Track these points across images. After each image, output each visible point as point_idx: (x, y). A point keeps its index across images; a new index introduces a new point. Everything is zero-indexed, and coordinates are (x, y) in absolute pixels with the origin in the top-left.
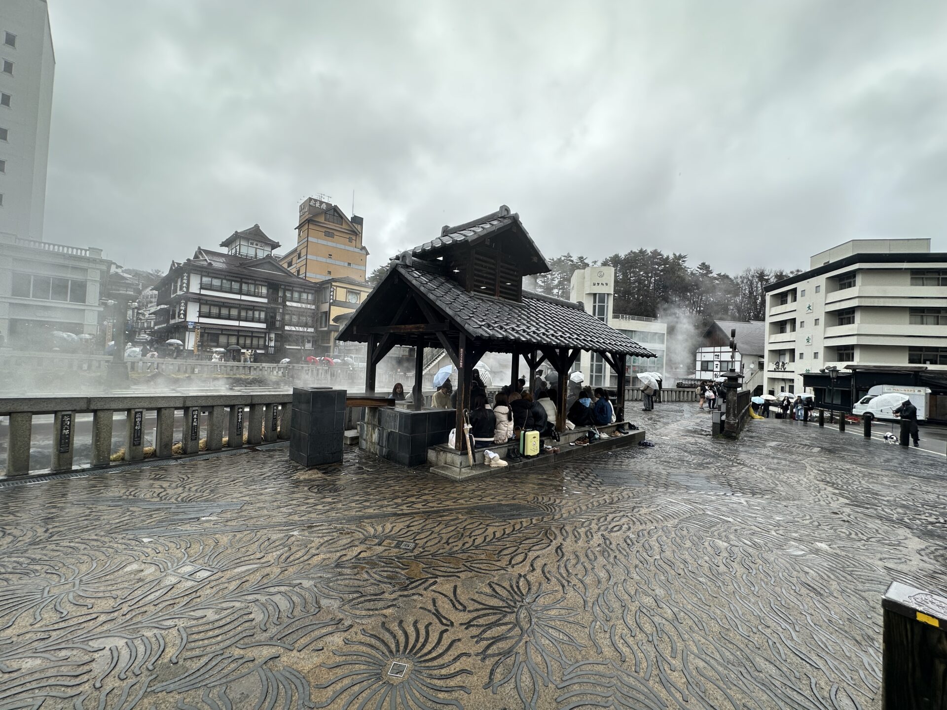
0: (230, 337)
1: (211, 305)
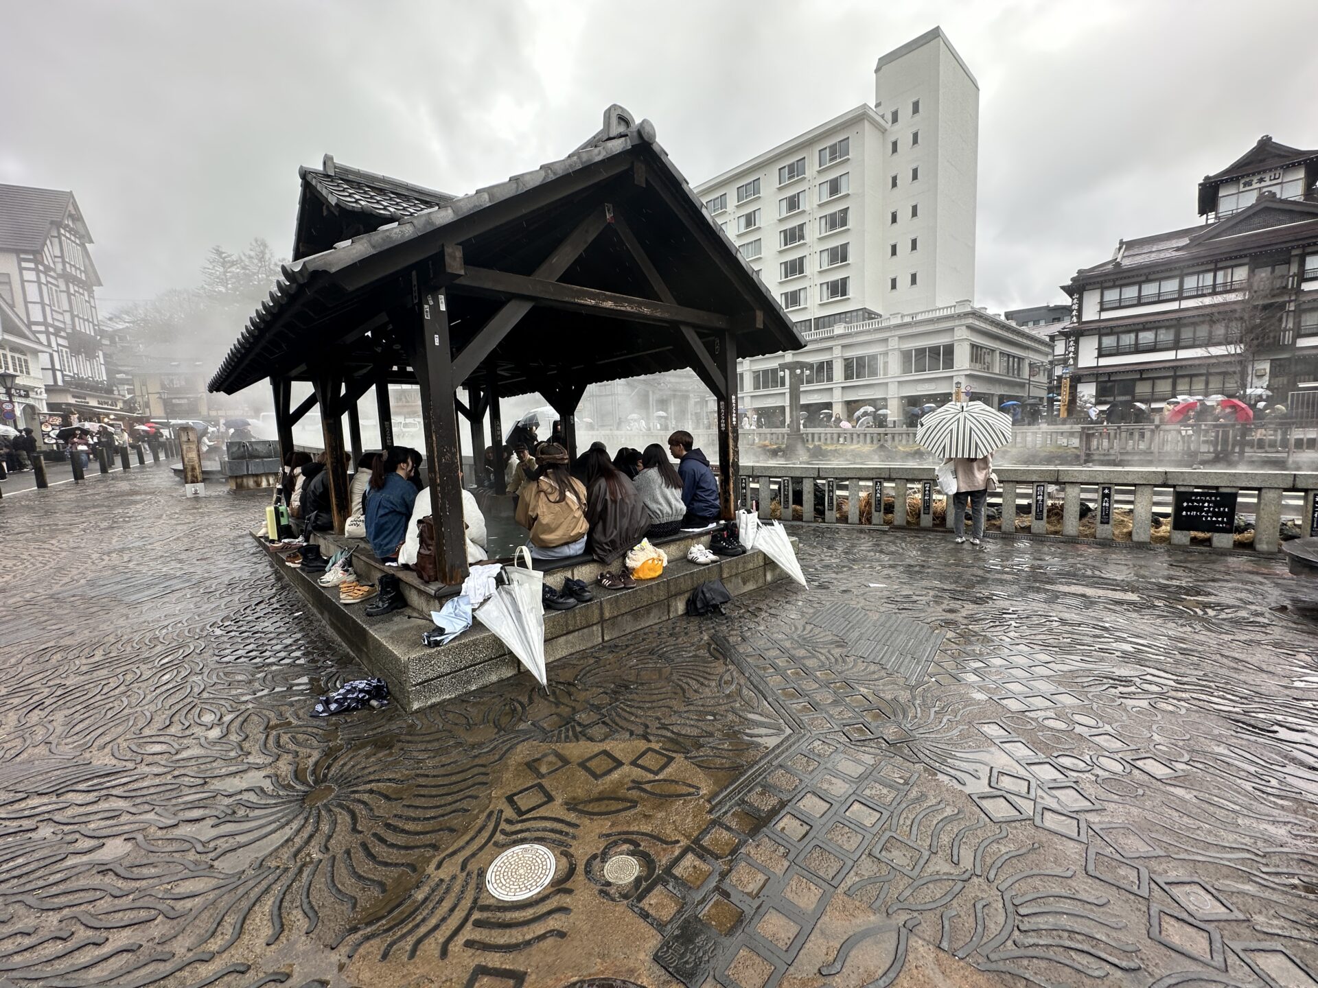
0: (1158, 382)
1: (1117, 334)
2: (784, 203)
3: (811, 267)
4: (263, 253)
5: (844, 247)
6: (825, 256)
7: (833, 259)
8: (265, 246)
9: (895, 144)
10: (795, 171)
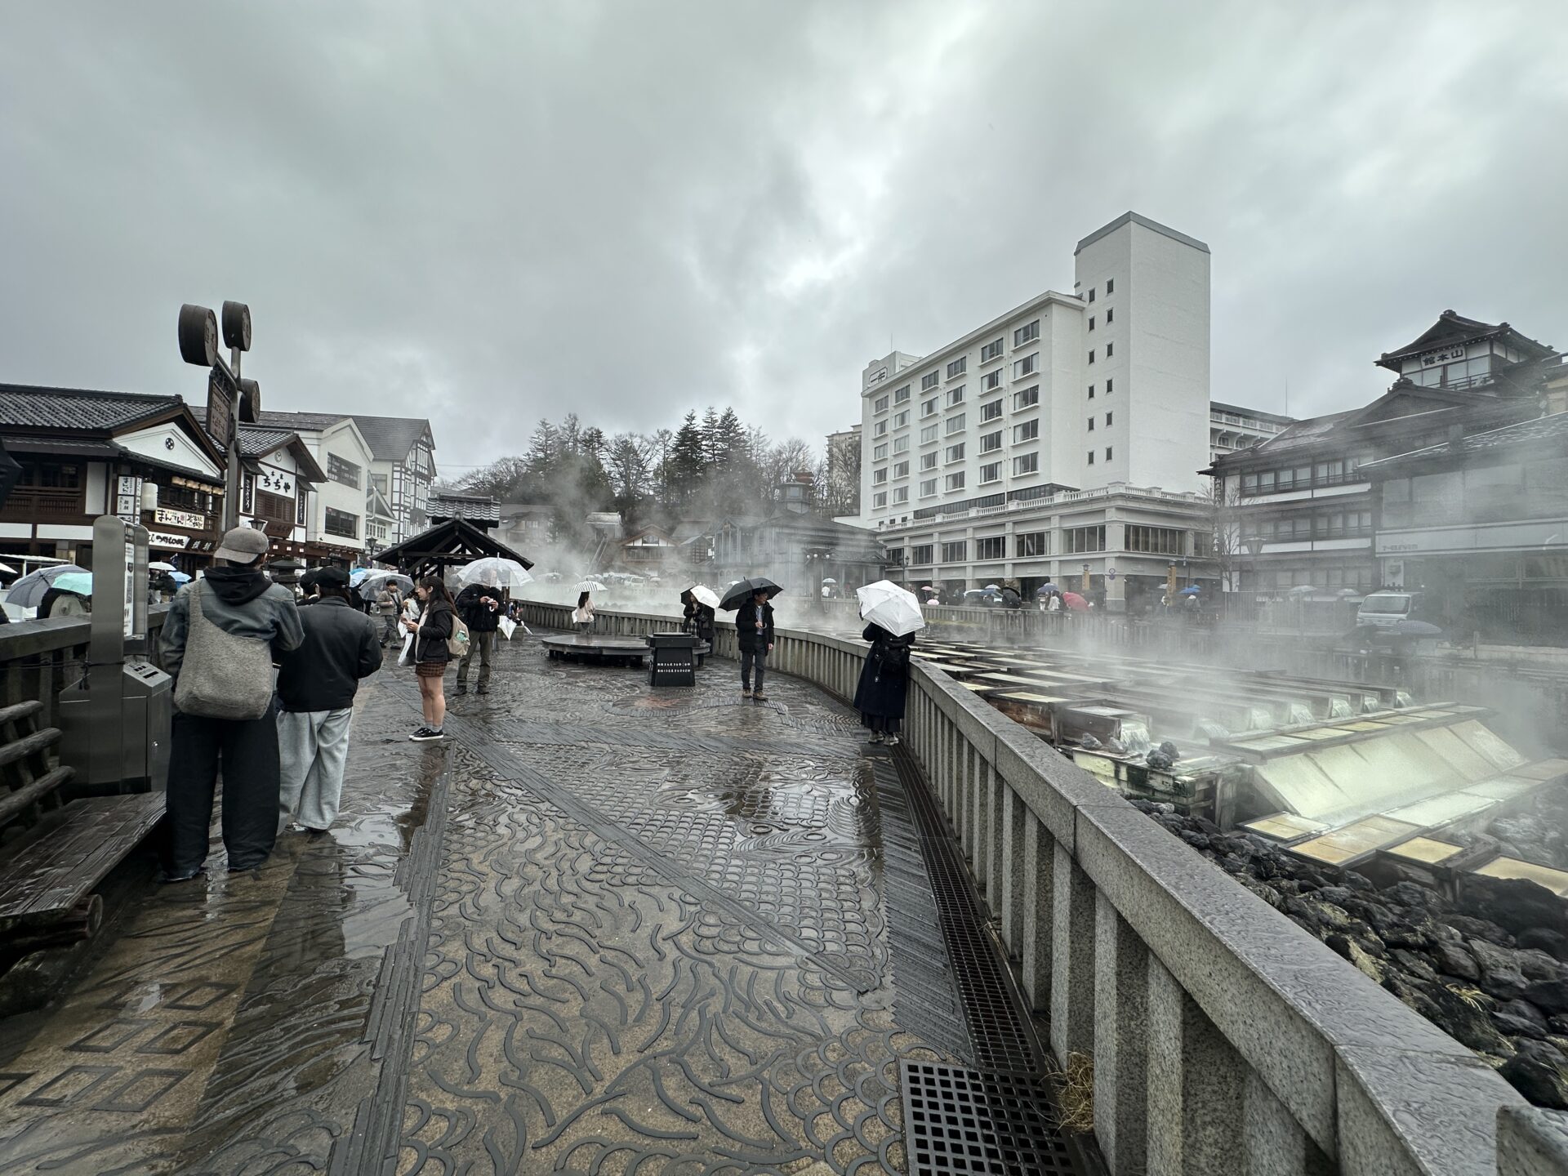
0: (1298, 575)
1: (1260, 522)
2: (986, 380)
3: (1007, 441)
5: (1035, 423)
6: (1019, 431)
7: (1025, 435)
9: (1092, 321)
10: (995, 350)
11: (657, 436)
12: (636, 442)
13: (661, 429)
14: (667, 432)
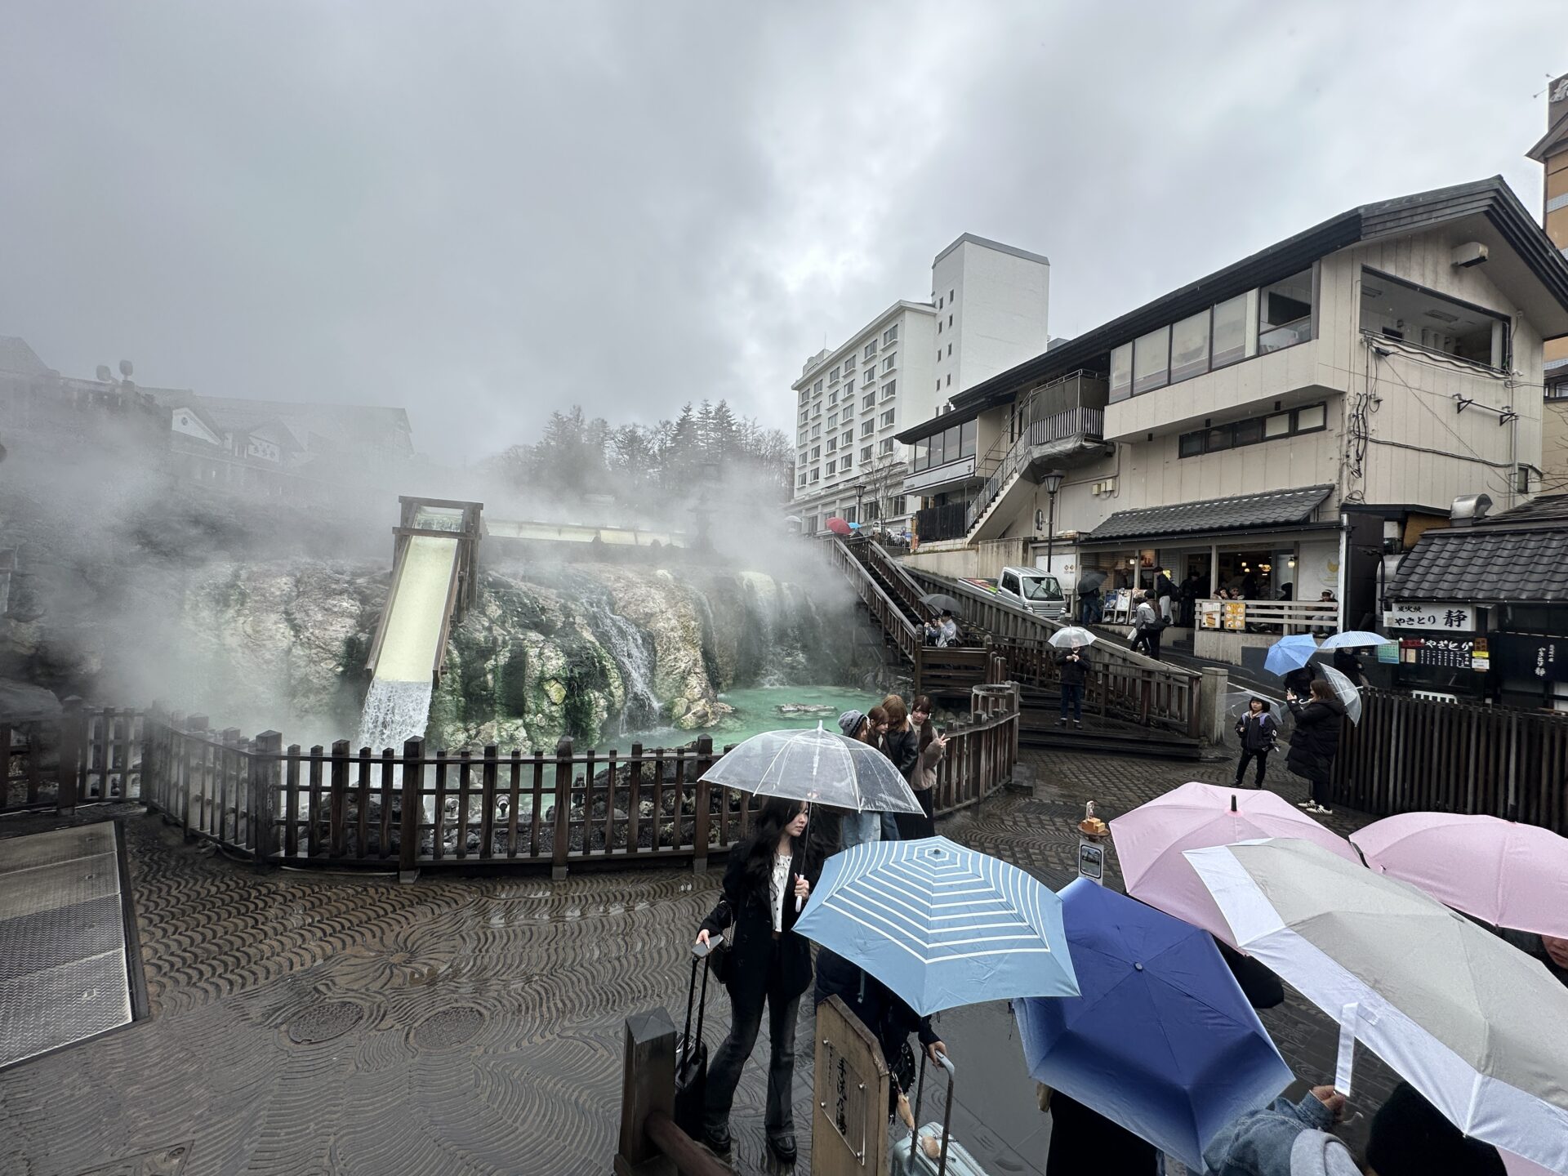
2: (867, 375)
3: (877, 426)
4: (578, 415)
5: (893, 411)
6: (884, 418)
7: (887, 422)
8: (579, 410)
9: (941, 324)
10: (872, 349)
11: (659, 426)
12: (640, 432)
13: (663, 420)
14: (668, 423)
